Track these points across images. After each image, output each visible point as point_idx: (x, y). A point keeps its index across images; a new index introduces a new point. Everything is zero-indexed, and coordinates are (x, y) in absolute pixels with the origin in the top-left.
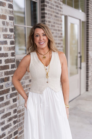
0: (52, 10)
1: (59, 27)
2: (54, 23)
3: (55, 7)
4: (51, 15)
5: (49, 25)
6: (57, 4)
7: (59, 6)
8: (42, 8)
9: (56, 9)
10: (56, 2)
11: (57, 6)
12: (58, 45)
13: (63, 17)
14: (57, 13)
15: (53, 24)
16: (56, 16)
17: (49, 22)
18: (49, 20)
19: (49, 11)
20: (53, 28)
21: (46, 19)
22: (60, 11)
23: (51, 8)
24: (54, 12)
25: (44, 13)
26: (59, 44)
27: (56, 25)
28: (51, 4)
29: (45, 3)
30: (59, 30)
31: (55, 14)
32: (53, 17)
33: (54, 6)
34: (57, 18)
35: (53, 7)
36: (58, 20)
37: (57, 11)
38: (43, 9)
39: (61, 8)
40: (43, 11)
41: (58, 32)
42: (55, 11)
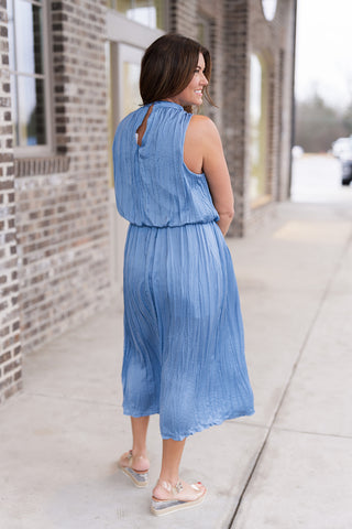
0: (80, 28)
1: (96, 75)
2: (86, 64)
3: (87, 21)
4: (79, 42)
5: (73, 71)
6: (92, 12)
7: (98, 16)
8: (57, 22)
9: (89, 26)
10: (89, 7)
11: (93, 18)
12: (95, 125)
13: (107, 46)
14: (94, 37)
15: (83, 68)
16: (90, 46)
17: (74, 61)
18: (74, 56)
19: (73, 30)
20: (84, 78)
21: (67, 54)
22: (99, 29)
23: (77, 22)
24: (84, 34)
25: (61, 39)
26: (99, 121)
27: (91, 70)
28: (79, 12)
29: (65, 12)
30: (98, 85)
31: (87, 39)
32: (83, 48)
33: (84, 16)
34: (93, 51)
35: (82, 19)
36: (95, 57)
37: (93, 32)
38: (58, 27)
39: (102, 21)
40: (58, 33)
41: (95, 89)
42: (87, 30)
